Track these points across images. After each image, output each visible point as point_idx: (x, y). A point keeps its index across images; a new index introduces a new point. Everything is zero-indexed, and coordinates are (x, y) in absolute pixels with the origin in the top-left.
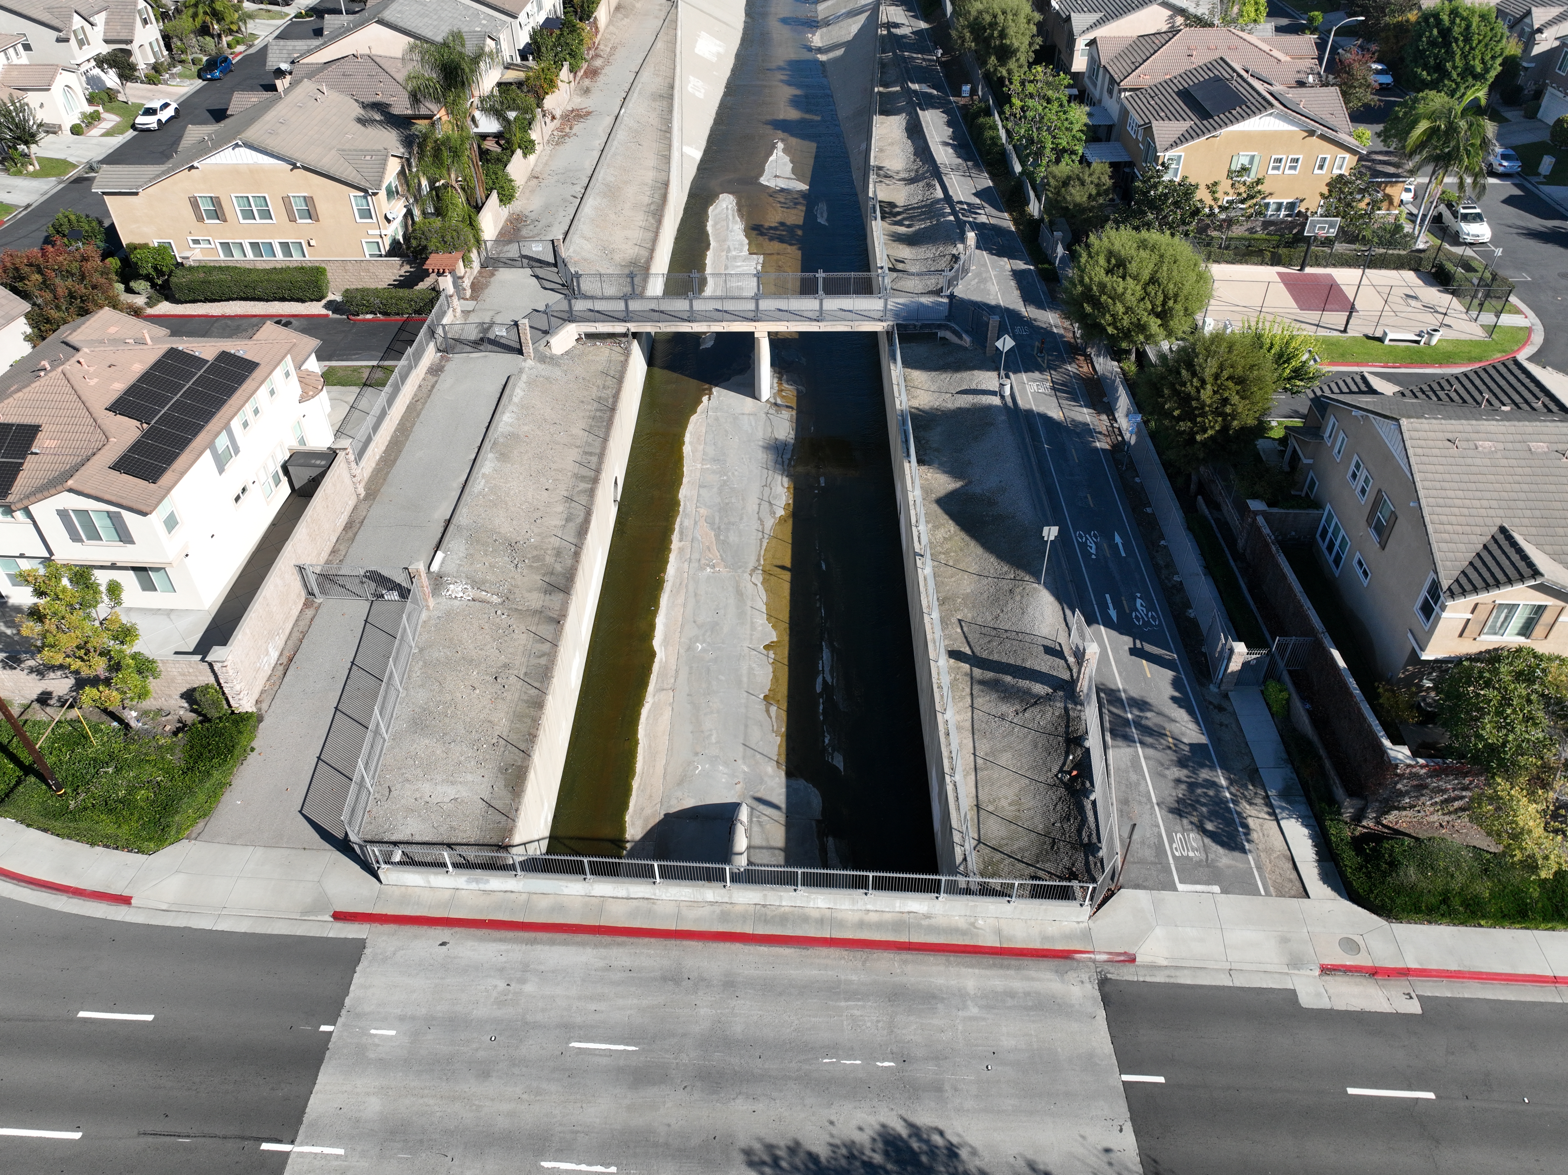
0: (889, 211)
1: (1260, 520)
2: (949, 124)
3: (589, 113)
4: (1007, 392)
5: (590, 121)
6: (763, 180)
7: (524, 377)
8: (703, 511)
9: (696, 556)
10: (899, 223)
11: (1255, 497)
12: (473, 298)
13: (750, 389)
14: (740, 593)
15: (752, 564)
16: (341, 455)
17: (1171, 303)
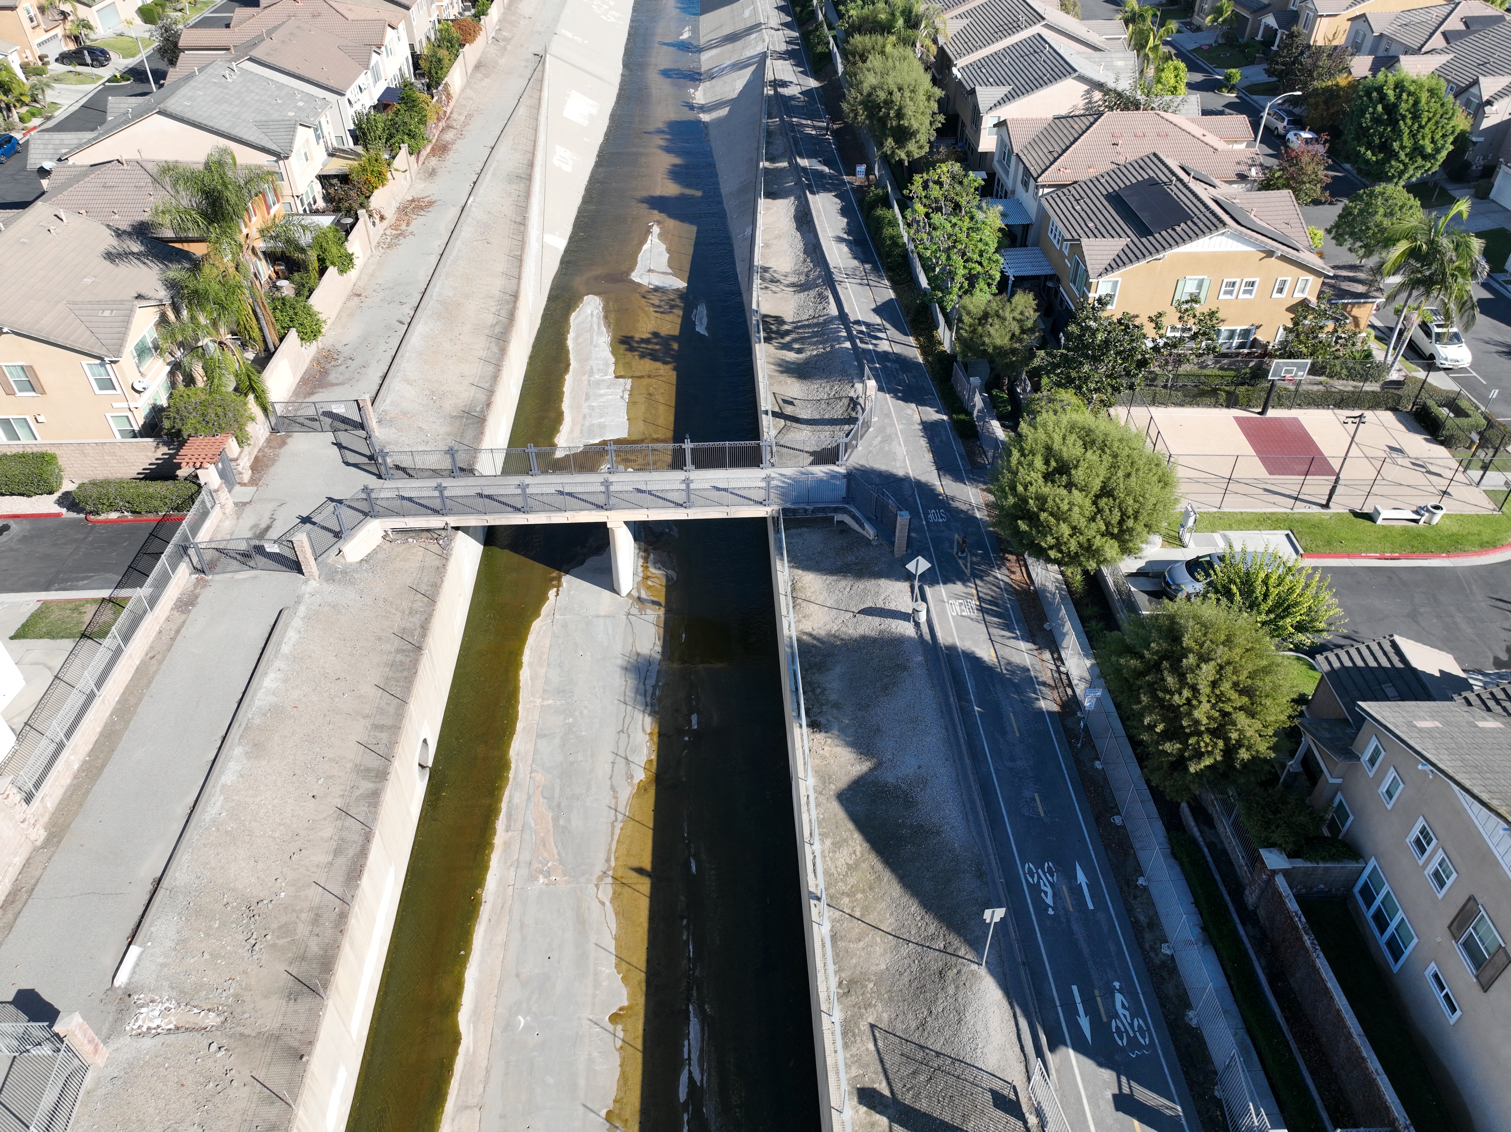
0: (774, 329)
1: (1281, 882)
2: (844, 212)
3: (431, 203)
4: (923, 618)
5: (432, 214)
7: (302, 610)
8: (538, 777)
9: (526, 856)
10: (787, 347)
11: (1270, 845)
12: (253, 482)
13: (604, 576)
14: (581, 921)
15: (599, 867)
17: (1130, 523)
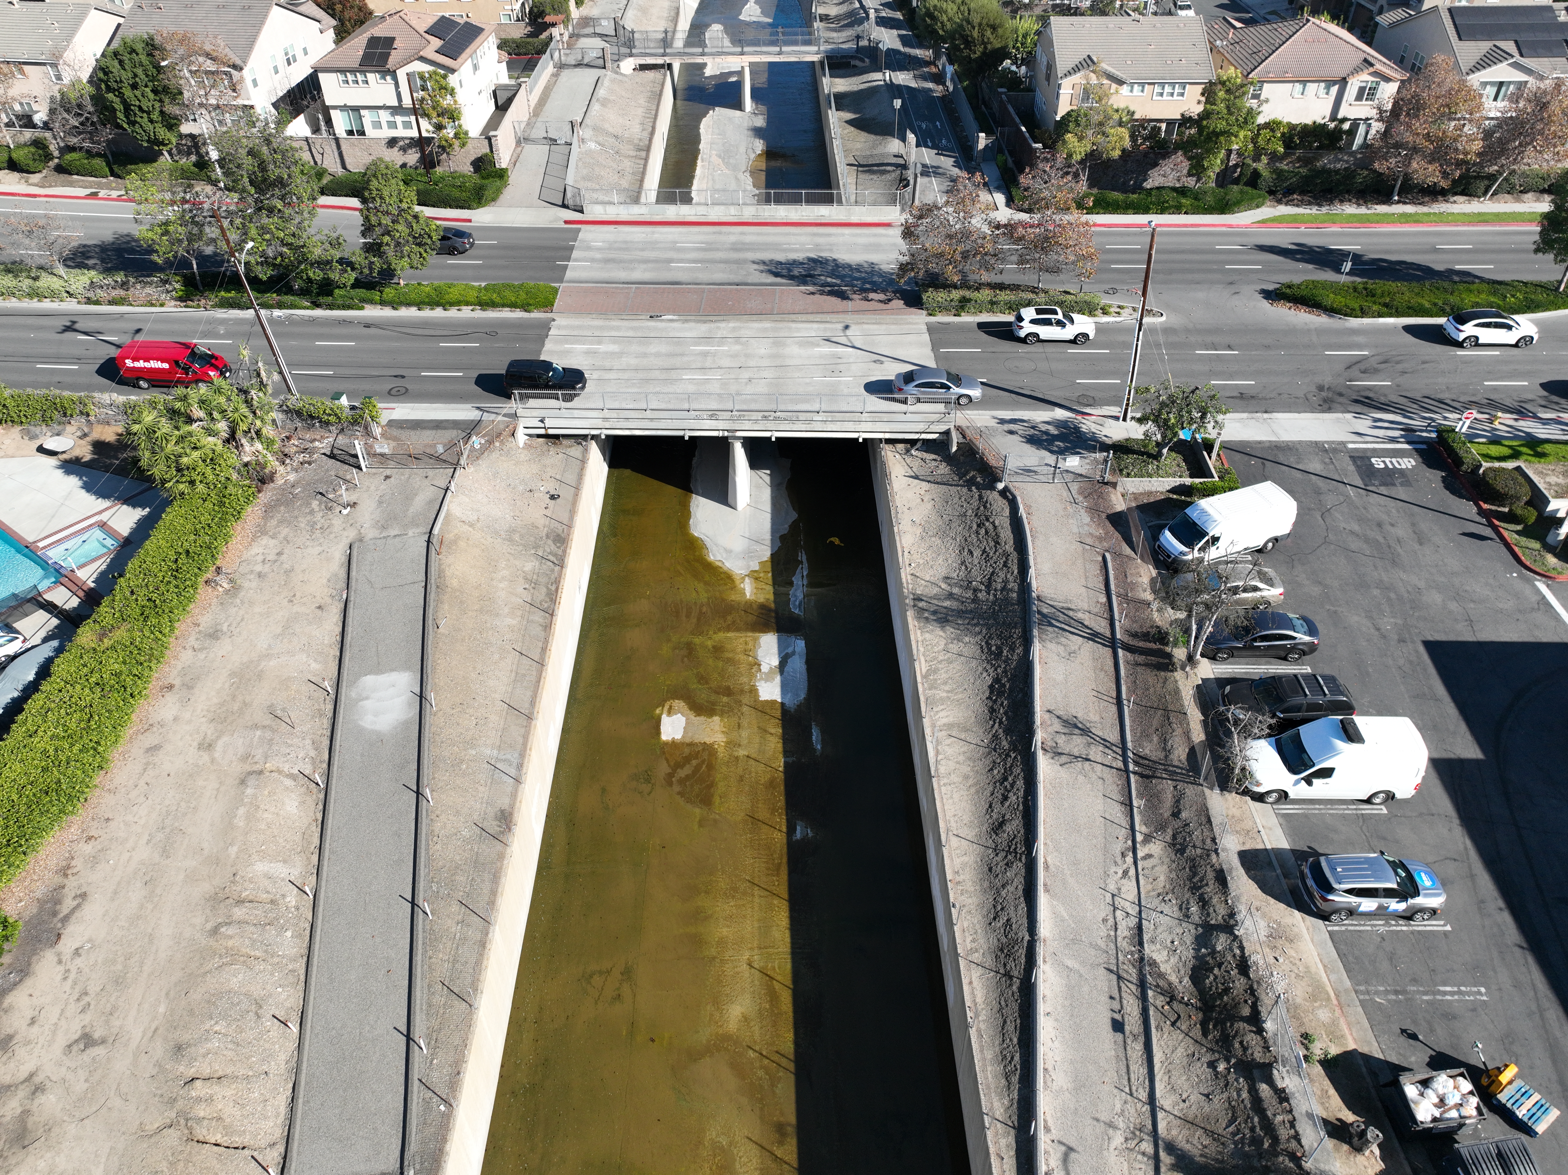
0: (824, 18)
4: (888, 78)
6: (741, 17)
7: (607, 80)
13: (738, 105)
14: (737, 179)
15: (744, 169)
16: (523, 85)
